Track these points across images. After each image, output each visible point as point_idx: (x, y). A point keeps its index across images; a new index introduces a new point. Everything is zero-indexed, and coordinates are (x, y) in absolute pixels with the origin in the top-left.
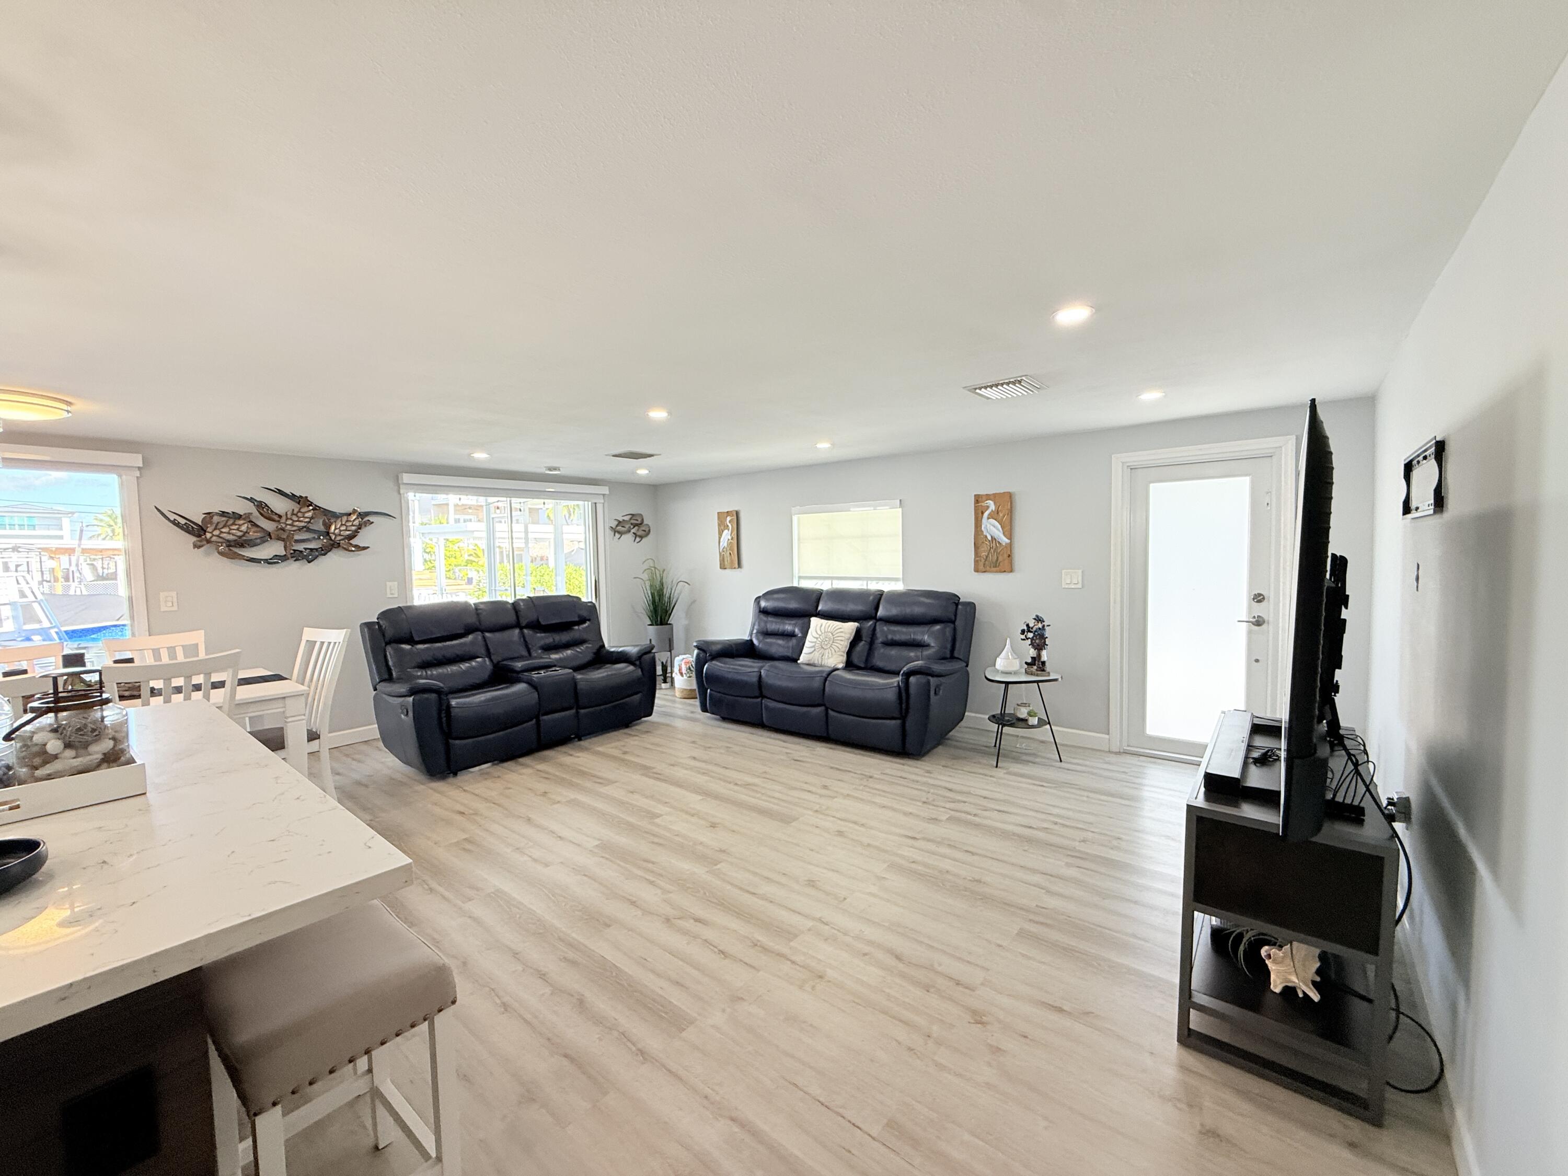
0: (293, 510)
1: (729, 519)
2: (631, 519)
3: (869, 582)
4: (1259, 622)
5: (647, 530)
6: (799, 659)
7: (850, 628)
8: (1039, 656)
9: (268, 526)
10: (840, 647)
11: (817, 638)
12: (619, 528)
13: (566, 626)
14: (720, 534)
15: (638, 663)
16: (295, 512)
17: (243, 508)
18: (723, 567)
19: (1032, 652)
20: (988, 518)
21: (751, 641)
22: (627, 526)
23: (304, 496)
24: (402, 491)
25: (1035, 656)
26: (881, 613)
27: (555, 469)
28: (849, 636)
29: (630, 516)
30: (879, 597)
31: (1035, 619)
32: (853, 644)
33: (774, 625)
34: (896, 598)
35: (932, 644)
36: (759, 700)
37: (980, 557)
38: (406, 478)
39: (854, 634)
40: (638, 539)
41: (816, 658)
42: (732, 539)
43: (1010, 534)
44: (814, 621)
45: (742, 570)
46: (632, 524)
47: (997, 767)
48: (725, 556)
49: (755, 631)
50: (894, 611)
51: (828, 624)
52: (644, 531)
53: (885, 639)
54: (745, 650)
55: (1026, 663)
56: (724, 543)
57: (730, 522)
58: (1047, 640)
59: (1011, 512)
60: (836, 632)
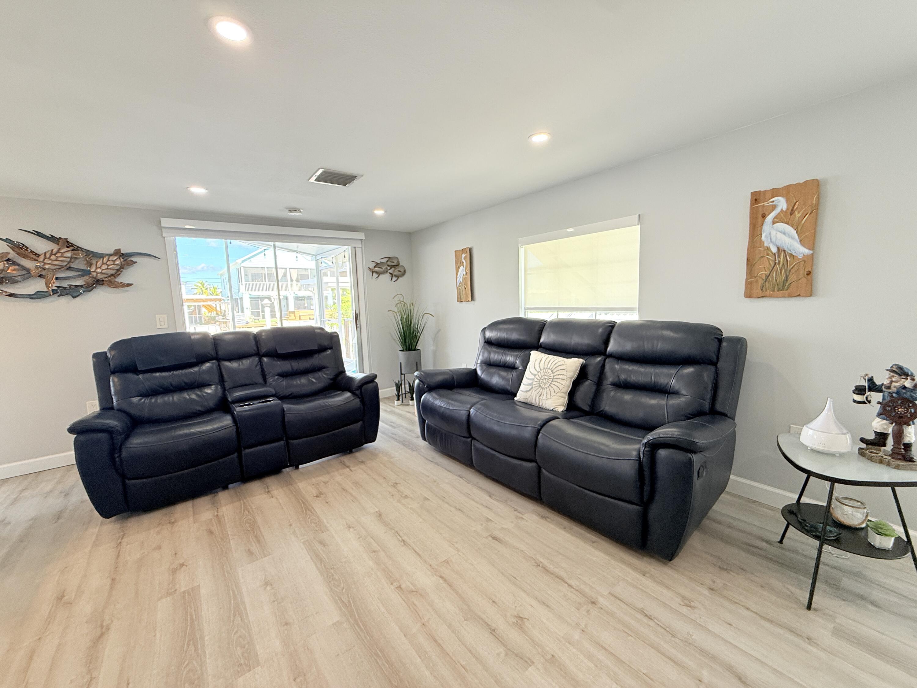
0: (52, 250)
1: (463, 256)
2: (387, 261)
3: (598, 312)
5: (402, 270)
7: (575, 363)
8: (897, 433)
9: (27, 265)
10: (561, 386)
12: (377, 269)
13: (306, 355)
14: (457, 271)
19: (882, 425)
20: (774, 223)
21: (475, 370)
22: (384, 268)
23: (63, 237)
24: (165, 235)
25: (888, 432)
26: (612, 347)
29: (387, 259)
30: (609, 329)
31: (890, 371)
32: (577, 383)
33: (497, 356)
34: (629, 330)
35: (683, 392)
36: (469, 440)
38: (165, 222)
39: (578, 372)
40: (394, 279)
41: (533, 396)
43: (811, 239)
44: (535, 355)
45: (475, 302)
46: (388, 266)
47: (809, 604)
48: (461, 290)
49: (479, 361)
51: (550, 360)
52: (400, 271)
53: (616, 380)
55: (863, 440)
56: (460, 279)
59: (816, 209)
60: (557, 369)
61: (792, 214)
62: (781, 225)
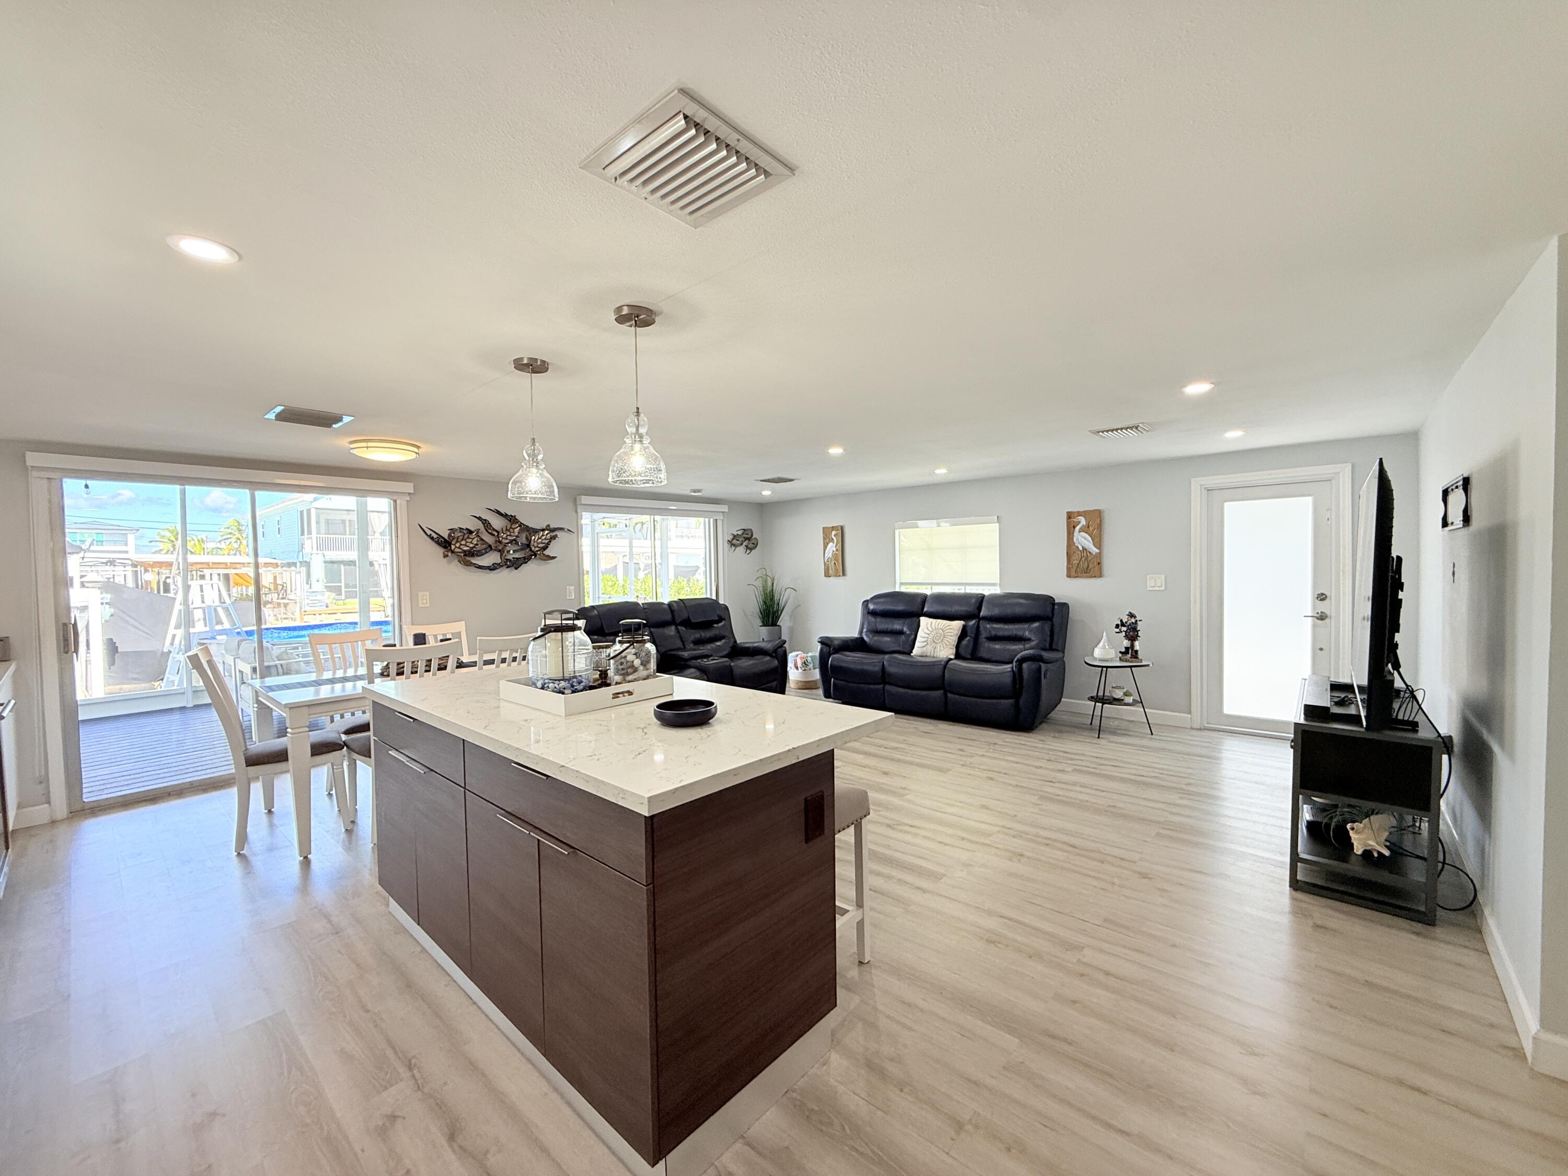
0: (507, 527)
1: (834, 533)
2: (743, 534)
4: (1322, 617)
5: (755, 543)
6: (912, 652)
8: (1132, 646)
9: (489, 539)
10: (950, 641)
11: (929, 634)
12: (735, 541)
13: (707, 625)
14: (825, 546)
15: (774, 654)
16: (508, 528)
17: (474, 525)
18: (827, 575)
19: (1126, 643)
20: (1080, 532)
21: (862, 639)
22: (741, 540)
23: (513, 515)
24: (579, 511)
25: (1129, 646)
26: (984, 612)
27: (699, 491)
28: (957, 632)
29: (742, 531)
30: (981, 599)
31: (1128, 615)
32: (961, 638)
33: (883, 624)
34: (994, 599)
35: (1033, 639)
36: (881, 686)
37: (1072, 564)
38: (585, 499)
39: (960, 630)
40: (748, 551)
41: (929, 650)
42: (837, 550)
43: (1098, 543)
44: (924, 620)
45: (846, 578)
46: (744, 538)
47: (1099, 737)
48: (830, 565)
49: (865, 630)
50: (996, 612)
51: (937, 623)
52: (753, 544)
53: (989, 635)
54: (857, 645)
55: (1120, 652)
56: (829, 554)
57: (835, 535)
58: (1139, 632)
59: (1100, 526)
60: (945, 629)
61: (1088, 527)
62: (1083, 534)
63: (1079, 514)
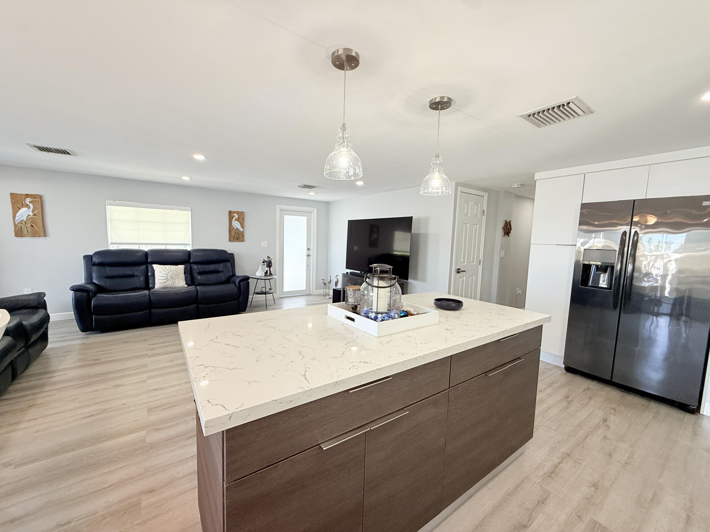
4: (308, 255)
6: (154, 287)
7: (181, 268)
8: (270, 270)
11: (167, 274)
18: (18, 235)
19: (267, 269)
20: (235, 220)
26: (192, 260)
28: (183, 271)
30: (189, 252)
31: (267, 258)
32: (185, 275)
35: (224, 271)
37: (231, 235)
48: (23, 227)
49: (94, 278)
50: (196, 259)
51: (166, 267)
53: (199, 271)
55: (265, 273)
56: (21, 217)
58: (272, 264)
59: (243, 219)
60: (177, 270)
61: (239, 219)
62: (236, 222)
63: (235, 212)
